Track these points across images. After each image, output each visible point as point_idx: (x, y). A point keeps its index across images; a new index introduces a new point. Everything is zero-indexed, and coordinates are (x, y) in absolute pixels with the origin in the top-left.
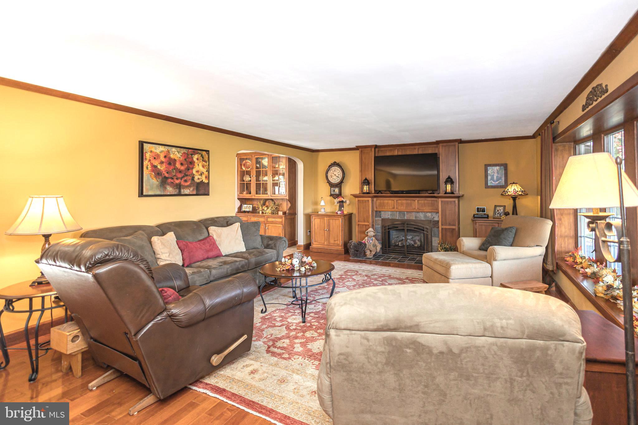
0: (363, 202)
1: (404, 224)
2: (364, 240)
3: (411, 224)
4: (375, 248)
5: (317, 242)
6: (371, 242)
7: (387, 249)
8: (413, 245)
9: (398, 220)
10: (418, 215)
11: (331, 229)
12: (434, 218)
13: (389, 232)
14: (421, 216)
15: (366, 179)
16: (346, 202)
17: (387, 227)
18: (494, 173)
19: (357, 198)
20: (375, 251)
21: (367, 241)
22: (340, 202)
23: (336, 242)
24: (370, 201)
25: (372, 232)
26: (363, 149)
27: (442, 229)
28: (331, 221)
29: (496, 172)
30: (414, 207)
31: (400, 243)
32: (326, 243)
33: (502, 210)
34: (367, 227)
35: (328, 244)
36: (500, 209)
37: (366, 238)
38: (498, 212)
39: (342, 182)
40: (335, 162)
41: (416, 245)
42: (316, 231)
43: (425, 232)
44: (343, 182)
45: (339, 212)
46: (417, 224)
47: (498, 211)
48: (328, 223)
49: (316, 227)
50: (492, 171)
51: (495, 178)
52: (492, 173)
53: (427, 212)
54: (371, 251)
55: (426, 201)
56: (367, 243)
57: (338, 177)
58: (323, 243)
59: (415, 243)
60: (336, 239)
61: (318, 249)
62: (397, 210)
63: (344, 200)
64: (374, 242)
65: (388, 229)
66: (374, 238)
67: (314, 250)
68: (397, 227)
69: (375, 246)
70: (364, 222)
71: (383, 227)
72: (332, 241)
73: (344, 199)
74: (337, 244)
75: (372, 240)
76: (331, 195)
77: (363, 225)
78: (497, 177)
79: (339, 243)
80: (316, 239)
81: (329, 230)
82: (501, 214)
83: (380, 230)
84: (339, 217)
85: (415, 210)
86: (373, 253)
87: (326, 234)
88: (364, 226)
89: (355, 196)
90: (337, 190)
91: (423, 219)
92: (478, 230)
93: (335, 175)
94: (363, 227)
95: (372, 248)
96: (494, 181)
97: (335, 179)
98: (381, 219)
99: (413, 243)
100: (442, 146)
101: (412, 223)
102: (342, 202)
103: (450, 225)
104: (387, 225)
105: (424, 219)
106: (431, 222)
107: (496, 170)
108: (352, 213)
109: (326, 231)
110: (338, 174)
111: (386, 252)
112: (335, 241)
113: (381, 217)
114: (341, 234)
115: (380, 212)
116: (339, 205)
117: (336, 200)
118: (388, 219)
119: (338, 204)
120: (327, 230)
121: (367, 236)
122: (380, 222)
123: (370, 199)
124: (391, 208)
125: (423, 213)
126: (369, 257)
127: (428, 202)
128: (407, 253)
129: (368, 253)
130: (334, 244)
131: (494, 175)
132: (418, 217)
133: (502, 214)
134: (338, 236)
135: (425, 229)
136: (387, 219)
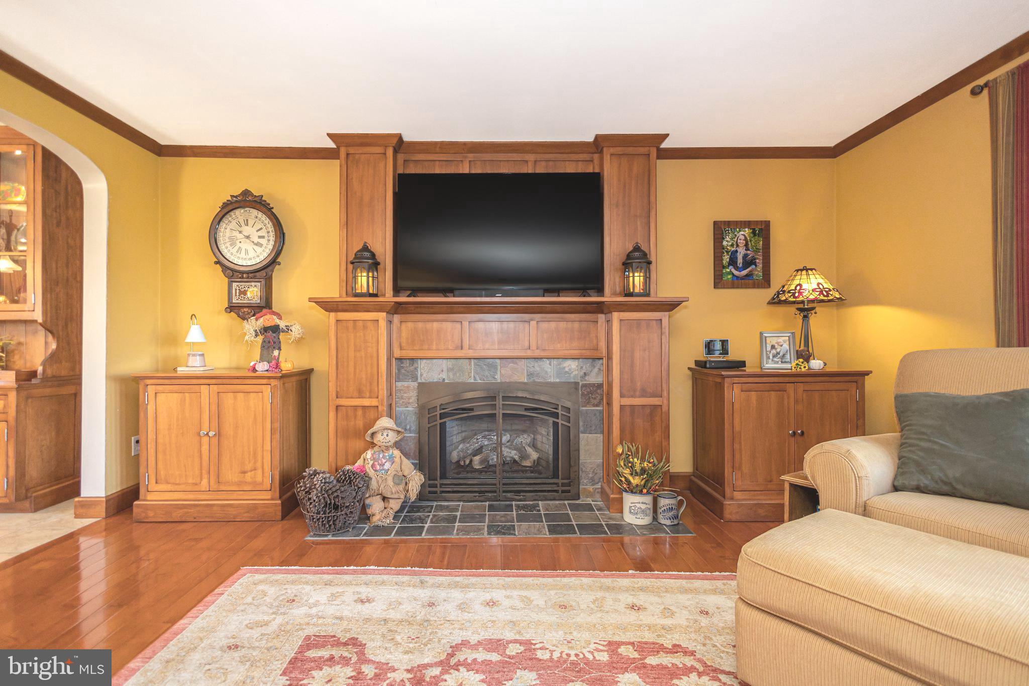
0: (355, 327)
1: (494, 398)
2: (359, 463)
3: (517, 398)
4: (401, 487)
5: (168, 483)
6: (387, 466)
7: (438, 482)
8: (515, 461)
9: (472, 387)
10: (537, 367)
11: (228, 429)
12: (585, 374)
13: (443, 426)
14: (549, 372)
15: (365, 248)
16: (288, 329)
17: (438, 412)
18: (738, 246)
19: (332, 314)
20: (402, 497)
21: (373, 466)
22: (265, 330)
23: (248, 477)
24: (383, 324)
25: (391, 433)
26: (351, 150)
27: (622, 407)
28: (228, 399)
29: (742, 242)
30: (527, 344)
31: (477, 459)
32: (205, 482)
33: (786, 346)
34: (372, 414)
35: (214, 486)
36: (778, 343)
37: (369, 454)
38: (774, 351)
39: (273, 262)
40: (246, 193)
41: (527, 463)
42: (160, 441)
43: (560, 421)
44: (279, 264)
45: (262, 367)
46: (536, 397)
47: (773, 347)
48: (214, 407)
49: (162, 425)
50: (732, 239)
51: (740, 261)
52: (732, 245)
53: (566, 358)
54: (384, 499)
55: (562, 325)
56: (371, 473)
57: (258, 244)
58: (196, 484)
59: (524, 456)
60: (249, 467)
61: (170, 508)
62: (471, 353)
63: (282, 324)
64: (396, 466)
65: (442, 416)
66: (397, 453)
67: (151, 514)
68: (471, 409)
69: (401, 479)
70: (361, 396)
71: (425, 411)
72: (231, 474)
73: (280, 318)
74: (254, 483)
75: (392, 459)
76: (232, 308)
77: (355, 407)
78: (745, 256)
79: (259, 479)
80: (162, 473)
81: (219, 434)
82: (784, 355)
83: (412, 422)
84: (264, 381)
85: (529, 353)
86: (395, 505)
87: (205, 448)
88: (360, 412)
89: (328, 306)
90: (254, 292)
91: (552, 380)
92: (736, 406)
93: (248, 237)
94: (355, 417)
95: (390, 487)
96: (737, 268)
97: (247, 252)
98: (415, 384)
99: (516, 458)
100: (612, 155)
101: (520, 394)
102: (275, 329)
103: (644, 394)
104: (437, 403)
105: (558, 380)
106: (577, 389)
107: (743, 237)
108: (312, 370)
109: (205, 440)
110: (260, 233)
111: (435, 492)
112: (244, 472)
113: (415, 378)
114: (268, 446)
115: (413, 360)
116: (264, 341)
117: (252, 325)
118: (441, 384)
119: (260, 338)
120: (211, 433)
121: (372, 445)
122: (413, 395)
123: (382, 316)
124: (450, 347)
125: (555, 362)
126: (380, 523)
127: (570, 325)
128: (504, 492)
129: (376, 506)
130: (239, 483)
131: (736, 251)
132: (538, 375)
133: (788, 356)
134: (255, 454)
135: (560, 411)
136: (437, 383)
